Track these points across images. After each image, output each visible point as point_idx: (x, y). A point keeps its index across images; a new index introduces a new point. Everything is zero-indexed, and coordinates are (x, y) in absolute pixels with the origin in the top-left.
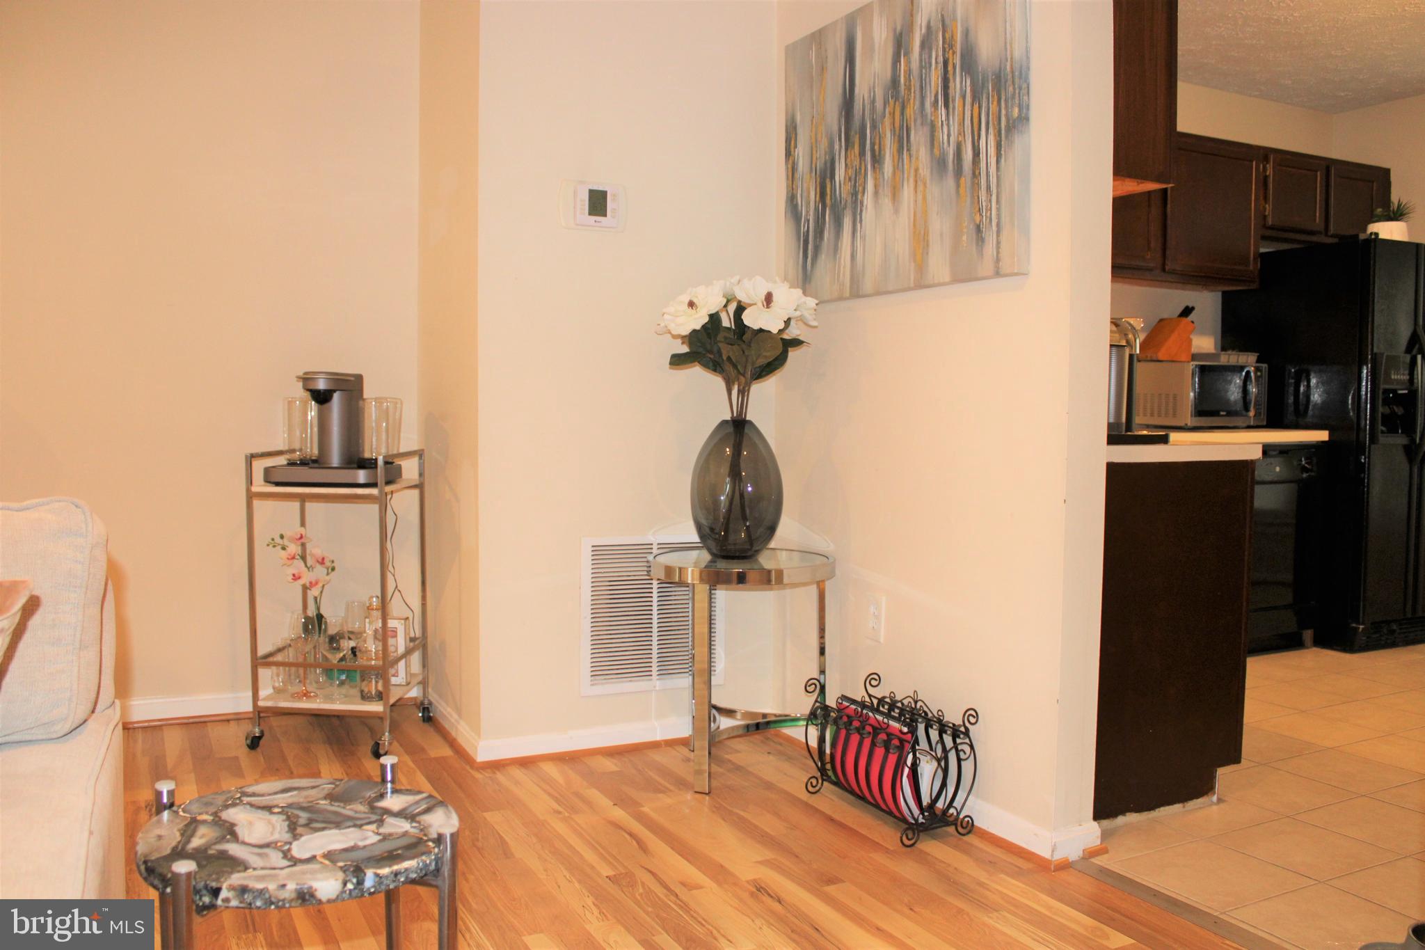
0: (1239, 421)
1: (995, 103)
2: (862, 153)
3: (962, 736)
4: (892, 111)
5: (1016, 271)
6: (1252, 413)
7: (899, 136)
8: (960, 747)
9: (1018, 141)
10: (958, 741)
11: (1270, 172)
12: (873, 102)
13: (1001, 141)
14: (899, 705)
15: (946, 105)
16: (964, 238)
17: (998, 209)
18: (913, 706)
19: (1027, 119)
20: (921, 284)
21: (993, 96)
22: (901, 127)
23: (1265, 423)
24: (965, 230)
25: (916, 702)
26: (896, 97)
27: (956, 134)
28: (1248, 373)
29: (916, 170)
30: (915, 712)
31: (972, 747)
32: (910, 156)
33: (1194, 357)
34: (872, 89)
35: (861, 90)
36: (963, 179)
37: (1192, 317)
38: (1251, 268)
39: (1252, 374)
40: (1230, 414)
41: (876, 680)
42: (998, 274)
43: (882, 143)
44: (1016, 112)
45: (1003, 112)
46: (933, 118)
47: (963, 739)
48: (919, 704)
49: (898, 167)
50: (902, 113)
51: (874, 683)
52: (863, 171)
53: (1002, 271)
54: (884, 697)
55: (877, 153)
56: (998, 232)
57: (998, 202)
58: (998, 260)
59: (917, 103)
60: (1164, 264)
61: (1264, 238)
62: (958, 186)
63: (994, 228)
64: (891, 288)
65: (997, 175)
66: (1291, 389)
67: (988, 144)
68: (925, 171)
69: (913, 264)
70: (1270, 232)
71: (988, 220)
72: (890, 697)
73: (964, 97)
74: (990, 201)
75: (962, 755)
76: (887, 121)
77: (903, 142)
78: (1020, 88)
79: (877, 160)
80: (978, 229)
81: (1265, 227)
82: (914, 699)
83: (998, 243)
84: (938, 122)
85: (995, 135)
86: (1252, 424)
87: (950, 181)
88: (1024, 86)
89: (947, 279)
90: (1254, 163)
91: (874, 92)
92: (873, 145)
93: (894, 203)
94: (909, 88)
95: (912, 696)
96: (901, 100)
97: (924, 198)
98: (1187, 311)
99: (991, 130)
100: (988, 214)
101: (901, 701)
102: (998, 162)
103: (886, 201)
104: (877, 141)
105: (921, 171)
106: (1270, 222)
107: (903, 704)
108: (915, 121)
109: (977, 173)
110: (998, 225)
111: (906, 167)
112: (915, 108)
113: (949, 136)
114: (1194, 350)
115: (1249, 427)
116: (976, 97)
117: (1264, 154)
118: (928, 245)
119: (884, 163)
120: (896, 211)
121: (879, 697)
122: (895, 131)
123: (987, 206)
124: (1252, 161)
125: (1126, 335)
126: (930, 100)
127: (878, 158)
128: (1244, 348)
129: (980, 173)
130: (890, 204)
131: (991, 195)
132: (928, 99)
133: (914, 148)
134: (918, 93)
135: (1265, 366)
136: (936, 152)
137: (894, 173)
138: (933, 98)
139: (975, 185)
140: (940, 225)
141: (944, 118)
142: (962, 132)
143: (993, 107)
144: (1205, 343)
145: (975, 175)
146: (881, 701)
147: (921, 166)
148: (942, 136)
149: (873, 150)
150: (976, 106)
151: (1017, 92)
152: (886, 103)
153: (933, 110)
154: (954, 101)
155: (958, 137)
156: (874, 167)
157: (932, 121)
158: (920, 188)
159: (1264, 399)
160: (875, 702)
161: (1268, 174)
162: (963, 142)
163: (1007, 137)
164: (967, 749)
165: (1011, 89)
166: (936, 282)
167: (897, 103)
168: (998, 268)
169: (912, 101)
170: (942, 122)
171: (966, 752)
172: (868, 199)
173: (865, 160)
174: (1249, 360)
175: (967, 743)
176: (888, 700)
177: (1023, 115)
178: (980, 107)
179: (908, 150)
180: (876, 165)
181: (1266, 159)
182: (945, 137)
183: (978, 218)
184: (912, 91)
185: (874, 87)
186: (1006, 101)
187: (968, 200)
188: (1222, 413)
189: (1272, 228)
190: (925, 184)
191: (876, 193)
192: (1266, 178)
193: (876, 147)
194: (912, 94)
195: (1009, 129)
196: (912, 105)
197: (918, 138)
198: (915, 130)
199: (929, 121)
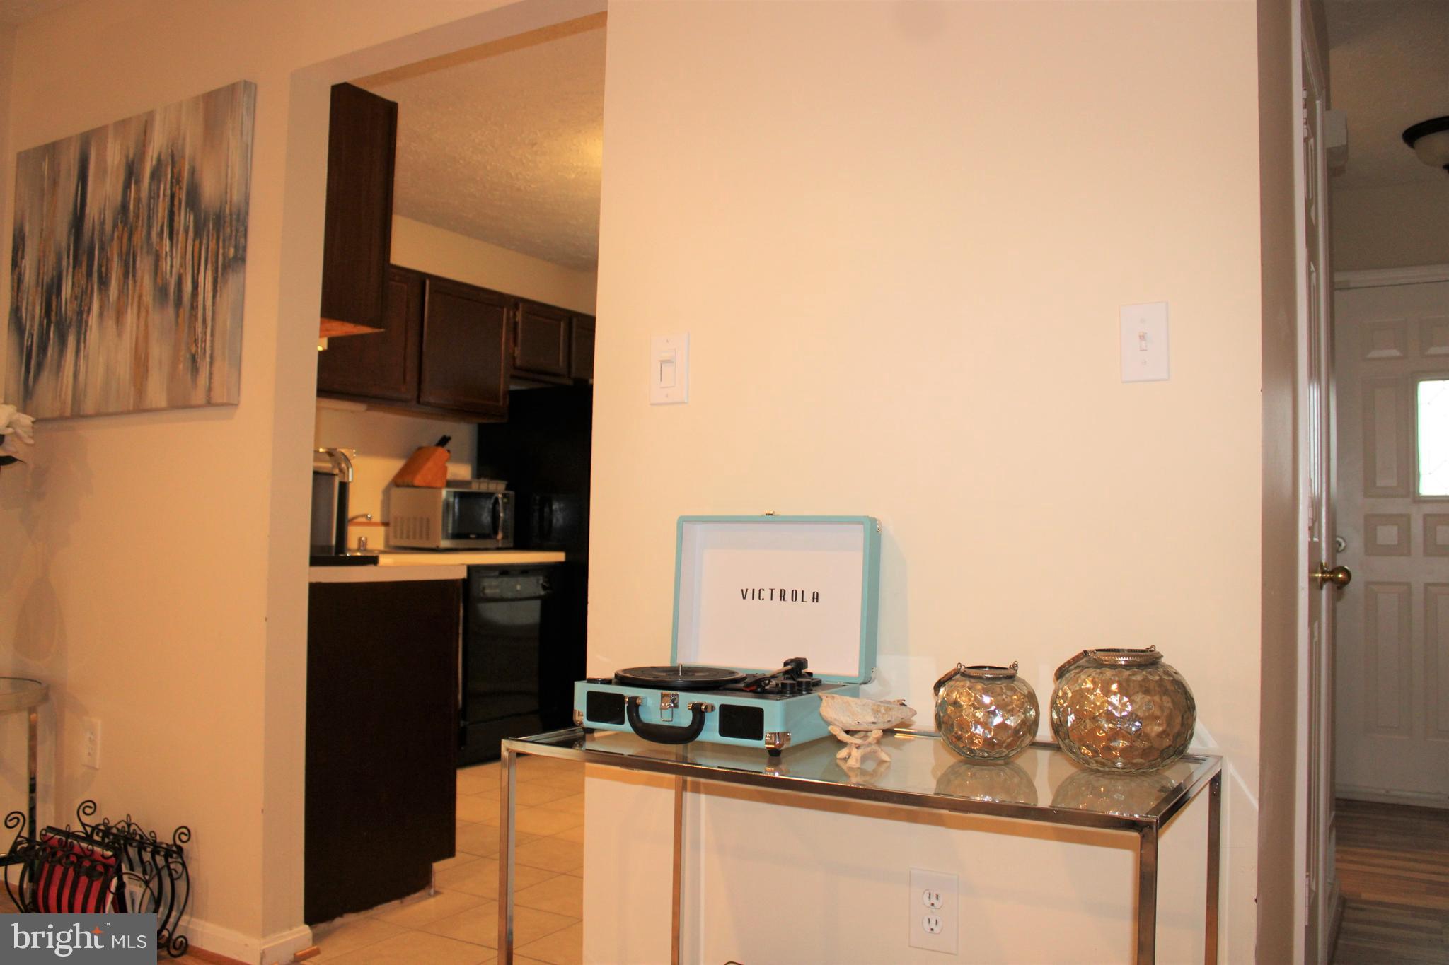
0: (488, 543)
1: (214, 241)
2: (89, 274)
3: (175, 855)
4: (120, 236)
5: (225, 401)
6: (500, 536)
7: (126, 261)
8: (172, 866)
9: (232, 280)
10: (170, 860)
11: (519, 318)
12: (103, 223)
13: (217, 277)
14: (114, 831)
15: (171, 239)
16: (181, 366)
17: (212, 341)
18: (127, 829)
19: (243, 260)
20: (140, 409)
21: (213, 235)
22: (128, 253)
23: (512, 545)
24: (182, 359)
25: (129, 825)
26: (125, 222)
27: (178, 266)
28: (497, 500)
29: (140, 297)
30: (129, 836)
31: (184, 865)
32: (135, 282)
33: (449, 484)
34: (102, 212)
35: (92, 211)
36: (181, 310)
37: (449, 446)
38: (501, 403)
39: (500, 501)
40: (481, 536)
41: (90, 807)
42: (209, 403)
43: (109, 266)
44: (232, 251)
45: (221, 251)
46: (158, 248)
47: (175, 858)
48: (133, 827)
49: (122, 292)
50: (130, 238)
51: (88, 811)
52: (89, 292)
53: (213, 401)
54: (99, 825)
55: (104, 275)
56: (211, 363)
57: (212, 335)
58: (210, 389)
59: (144, 233)
60: (419, 397)
61: (513, 377)
62: (177, 316)
63: (208, 359)
64: (111, 410)
65: (213, 309)
66: (536, 514)
67: (206, 279)
68: (148, 298)
69: (132, 388)
70: (519, 372)
71: (203, 351)
72: (104, 824)
73: (187, 231)
74: (205, 333)
75: (175, 875)
76: (115, 243)
77: (128, 269)
78: (237, 230)
79: (104, 282)
80: (194, 359)
81: (515, 368)
82: (127, 824)
83: (211, 374)
84: (162, 252)
85: (212, 271)
86: (500, 546)
87: (171, 310)
88: (242, 229)
89: (163, 404)
90: (505, 310)
91: (104, 214)
92: (100, 266)
93: (118, 326)
94: (137, 216)
95: (125, 820)
96: (129, 227)
97: (146, 322)
98: (444, 441)
99: (209, 266)
100: (203, 345)
101: (115, 826)
102: (214, 297)
103: (110, 324)
104: (105, 264)
105: (144, 298)
106: (518, 363)
107: (118, 829)
108: (142, 248)
109: (195, 305)
110: (212, 357)
111: (130, 292)
112: (143, 236)
113: (172, 266)
114: (449, 477)
115: (498, 549)
116: (198, 233)
117: (515, 302)
118: (147, 371)
119: (110, 286)
120: (120, 334)
121: (93, 825)
122: (122, 256)
123: (202, 338)
124: (502, 308)
125: (339, 464)
126: (157, 229)
127: (104, 280)
128: (495, 477)
129: (197, 306)
130: (114, 327)
131: (206, 328)
132: (155, 229)
133: (139, 274)
134: (145, 221)
135: (511, 493)
136: (159, 281)
137: (119, 298)
138: (159, 229)
139: (193, 317)
140: (159, 352)
141: (168, 249)
142: (183, 265)
143: (212, 245)
144: (461, 471)
145: (194, 307)
146: (95, 828)
147: (144, 293)
148: (166, 266)
149: (100, 272)
150: (197, 242)
151: (234, 233)
152: (115, 226)
153: (158, 240)
154: (178, 234)
155: (180, 270)
156: (100, 289)
157: (157, 251)
158: (143, 314)
159: (511, 523)
160: (89, 830)
161: (517, 320)
162: (184, 274)
163: (222, 274)
164: (179, 868)
165: (228, 230)
166: (154, 406)
167: (126, 229)
168: (210, 398)
169: (139, 229)
170: (166, 253)
171: (177, 870)
172: (93, 320)
173: (91, 280)
174: (498, 487)
175: (179, 862)
176: (102, 827)
177: (239, 256)
178: (201, 244)
179: (134, 276)
180: (102, 287)
181: (516, 306)
182: (168, 268)
183: (193, 349)
184: (141, 218)
185: (104, 210)
186: (224, 240)
187: (186, 330)
188: (472, 536)
189: (520, 369)
190: (147, 312)
191: (101, 315)
192: (516, 324)
193: (104, 269)
194: (140, 222)
195: (225, 268)
196: (139, 233)
197: (144, 265)
198: (141, 258)
199: (154, 250)
